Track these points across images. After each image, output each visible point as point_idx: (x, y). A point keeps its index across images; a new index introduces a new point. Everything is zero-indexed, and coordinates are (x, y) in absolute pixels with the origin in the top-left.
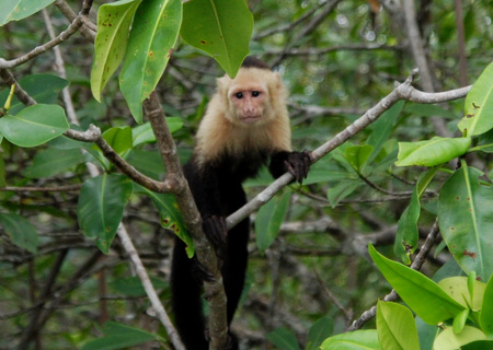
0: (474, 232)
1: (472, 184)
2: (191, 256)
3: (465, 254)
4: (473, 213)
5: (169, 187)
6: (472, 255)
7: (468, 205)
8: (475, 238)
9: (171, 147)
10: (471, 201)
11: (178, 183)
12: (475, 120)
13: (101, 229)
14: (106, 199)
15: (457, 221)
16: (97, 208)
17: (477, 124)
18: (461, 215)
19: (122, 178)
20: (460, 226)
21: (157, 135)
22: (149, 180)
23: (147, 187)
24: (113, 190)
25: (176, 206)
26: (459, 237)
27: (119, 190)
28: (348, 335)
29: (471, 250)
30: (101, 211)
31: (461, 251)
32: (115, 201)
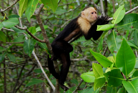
0: (116, 47)
1: (115, 35)
2: (50, 58)
3: (114, 52)
4: (116, 42)
5: (44, 41)
6: (115, 52)
7: (114, 40)
8: (116, 48)
9: (44, 32)
10: (115, 39)
11: (46, 40)
12: (115, 20)
13: (29, 51)
14: (30, 44)
15: (112, 44)
16: (28, 46)
17: (116, 21)
18: (113, 43)
19: (33, 39)
20: (112, 45)
21: (41, 29)
22: (39, 39)
23: (39, 41)
24: (32, 42)
25: (46, 46)
26: (112, 48)
27: (33, 42)
28: (87, 73)
29: (115, 51)
30: (29, 47)
31: (113, 51)
32: (32, 44)
